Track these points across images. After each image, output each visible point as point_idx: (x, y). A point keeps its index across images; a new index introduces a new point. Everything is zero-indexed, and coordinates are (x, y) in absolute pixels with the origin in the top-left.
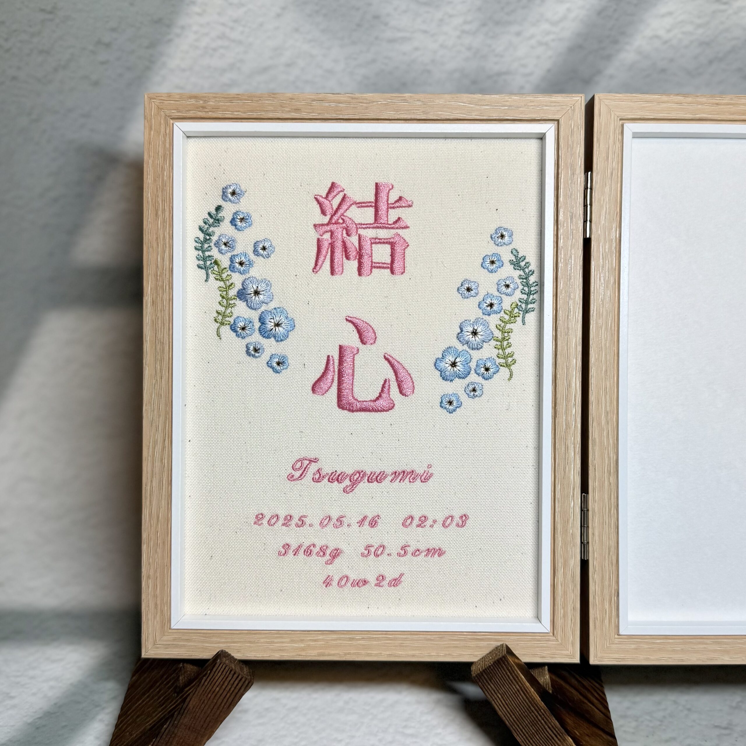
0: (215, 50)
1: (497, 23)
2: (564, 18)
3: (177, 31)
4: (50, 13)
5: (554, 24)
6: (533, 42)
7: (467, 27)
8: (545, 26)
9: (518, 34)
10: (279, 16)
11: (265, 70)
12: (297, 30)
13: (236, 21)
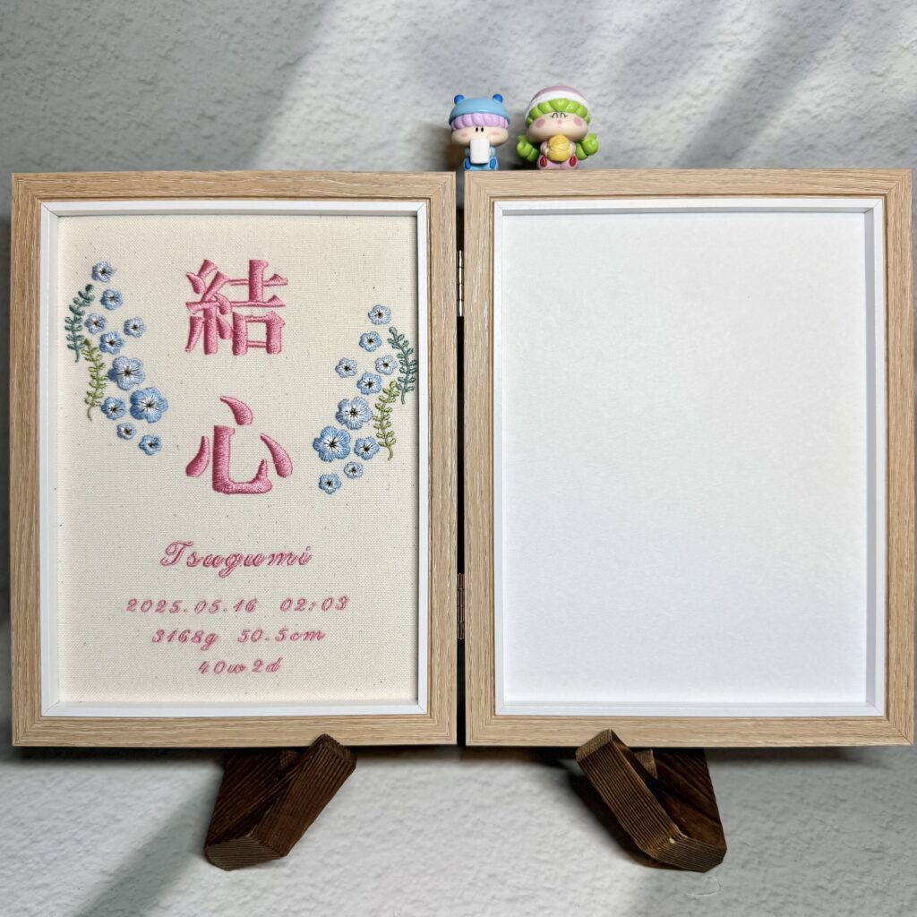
0: (328, 124)
1: (635, 96)
2: (706, 92)
3: (289, 103)
4: (150, 84)
5: (696, 97)
6: (672, 116)
7: (602, 100)
8: (686, 99)
9: (657, 108)
10: (399, 87)
11: (383, 145)
12: (418, 103)
13: (351, 93)
